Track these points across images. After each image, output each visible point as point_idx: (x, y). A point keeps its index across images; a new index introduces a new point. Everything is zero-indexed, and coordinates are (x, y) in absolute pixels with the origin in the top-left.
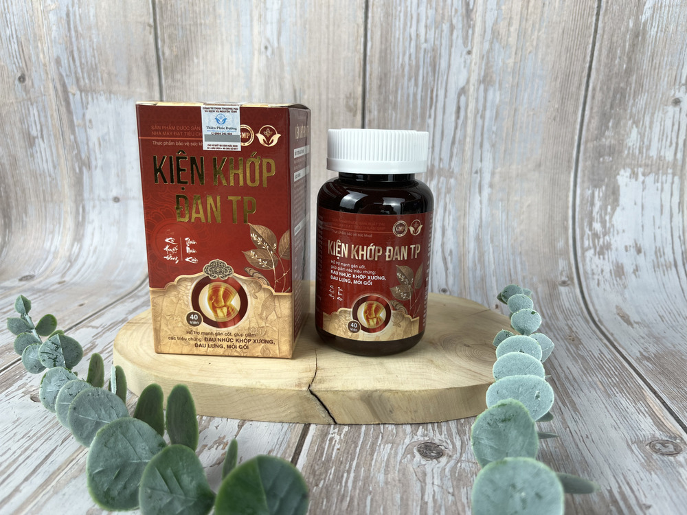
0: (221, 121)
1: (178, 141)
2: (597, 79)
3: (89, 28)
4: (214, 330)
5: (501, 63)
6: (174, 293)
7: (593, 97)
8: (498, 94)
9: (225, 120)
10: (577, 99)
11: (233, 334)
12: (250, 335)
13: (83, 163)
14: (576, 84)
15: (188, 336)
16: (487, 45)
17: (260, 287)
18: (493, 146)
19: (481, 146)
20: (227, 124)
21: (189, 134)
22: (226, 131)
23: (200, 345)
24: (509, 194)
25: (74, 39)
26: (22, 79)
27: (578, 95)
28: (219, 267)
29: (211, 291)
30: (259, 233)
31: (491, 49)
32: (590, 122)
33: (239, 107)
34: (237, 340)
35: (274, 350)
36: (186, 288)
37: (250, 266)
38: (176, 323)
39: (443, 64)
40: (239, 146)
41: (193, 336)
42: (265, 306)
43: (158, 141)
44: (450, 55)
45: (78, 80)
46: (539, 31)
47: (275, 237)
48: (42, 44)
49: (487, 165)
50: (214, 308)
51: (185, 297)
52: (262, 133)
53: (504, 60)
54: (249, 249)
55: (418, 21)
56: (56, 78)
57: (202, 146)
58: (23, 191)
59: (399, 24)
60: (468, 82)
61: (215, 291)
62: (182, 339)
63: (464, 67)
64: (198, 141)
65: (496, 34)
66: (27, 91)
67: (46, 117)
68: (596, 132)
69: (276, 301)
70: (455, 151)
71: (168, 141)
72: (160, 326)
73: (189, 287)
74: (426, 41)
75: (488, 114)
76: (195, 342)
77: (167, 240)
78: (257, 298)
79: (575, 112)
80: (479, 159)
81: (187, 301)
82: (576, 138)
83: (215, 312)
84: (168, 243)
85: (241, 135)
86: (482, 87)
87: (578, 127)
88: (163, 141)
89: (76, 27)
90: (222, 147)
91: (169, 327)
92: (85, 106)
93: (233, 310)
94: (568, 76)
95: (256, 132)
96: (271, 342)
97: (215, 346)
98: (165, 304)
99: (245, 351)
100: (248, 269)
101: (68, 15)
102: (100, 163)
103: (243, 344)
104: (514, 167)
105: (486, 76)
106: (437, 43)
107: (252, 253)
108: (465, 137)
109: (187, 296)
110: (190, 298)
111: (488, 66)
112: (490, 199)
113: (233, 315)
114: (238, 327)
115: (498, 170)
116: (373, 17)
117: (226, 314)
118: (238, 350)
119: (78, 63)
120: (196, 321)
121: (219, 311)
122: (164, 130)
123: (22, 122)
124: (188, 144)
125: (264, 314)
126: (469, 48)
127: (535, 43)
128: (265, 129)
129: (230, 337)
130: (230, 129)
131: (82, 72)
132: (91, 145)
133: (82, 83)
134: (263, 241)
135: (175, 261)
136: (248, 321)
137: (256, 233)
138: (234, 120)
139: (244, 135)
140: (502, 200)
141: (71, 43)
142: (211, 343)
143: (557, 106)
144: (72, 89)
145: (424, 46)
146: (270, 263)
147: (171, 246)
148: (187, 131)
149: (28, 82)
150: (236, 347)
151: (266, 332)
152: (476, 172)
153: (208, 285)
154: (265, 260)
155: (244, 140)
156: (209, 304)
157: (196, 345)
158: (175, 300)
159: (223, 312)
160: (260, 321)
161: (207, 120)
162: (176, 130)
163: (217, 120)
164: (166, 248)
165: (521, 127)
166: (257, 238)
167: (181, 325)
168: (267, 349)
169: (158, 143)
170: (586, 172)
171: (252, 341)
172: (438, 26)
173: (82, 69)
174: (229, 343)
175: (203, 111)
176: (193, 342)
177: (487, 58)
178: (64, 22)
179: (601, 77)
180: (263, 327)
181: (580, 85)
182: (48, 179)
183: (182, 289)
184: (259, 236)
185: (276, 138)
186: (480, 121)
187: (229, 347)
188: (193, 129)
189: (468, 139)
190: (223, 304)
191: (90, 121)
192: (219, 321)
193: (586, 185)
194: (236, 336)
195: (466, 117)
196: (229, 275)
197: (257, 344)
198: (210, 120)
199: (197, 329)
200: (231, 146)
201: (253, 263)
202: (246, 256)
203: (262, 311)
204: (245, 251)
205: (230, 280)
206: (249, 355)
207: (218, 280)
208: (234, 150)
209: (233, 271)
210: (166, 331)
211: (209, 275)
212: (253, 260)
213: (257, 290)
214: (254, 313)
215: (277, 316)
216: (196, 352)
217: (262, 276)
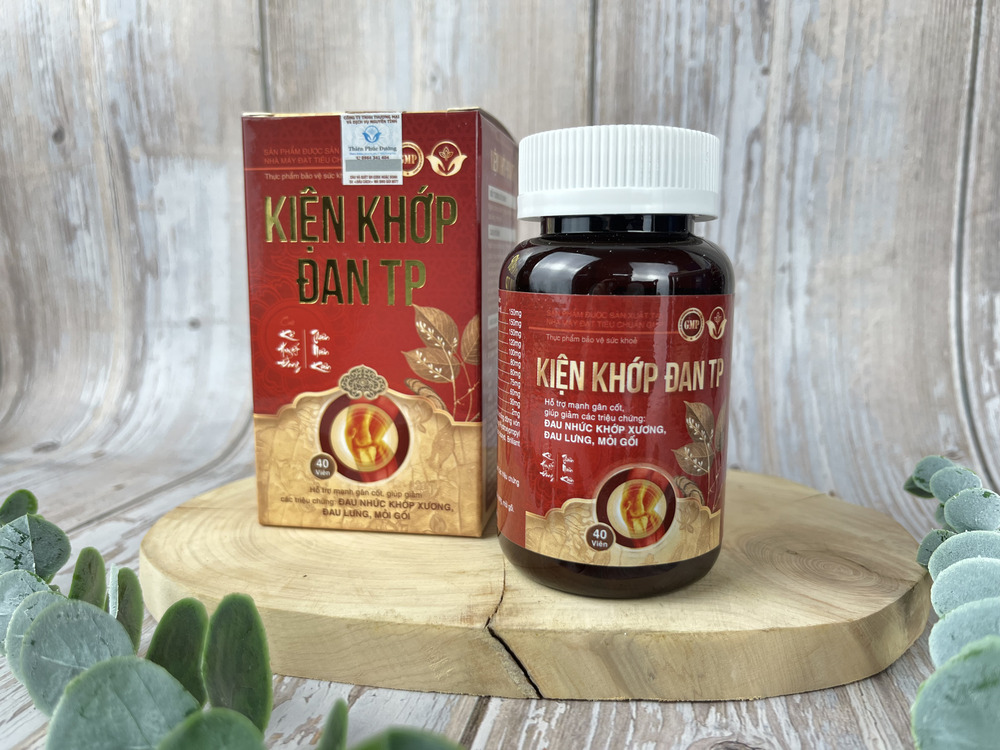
0: (372, 137)
1: (304, 172)
2: (985, 109)
3: (163, 56)
4: (355, 485)
5: (819, 88)
6: (292, 422)
7: (981, 139)
8: (816, 138)
9: (378, 135)
10: (954, 144)
11: (384, 493)
12: (413, 496)
13: (146, 267)
14: (950, 117)
15: (311, 497)
16: (795, 59)
17: (430, 411)
18: (811, 224)
19: (790, 225)
20: (383, 142)
21: (321, 160)
22: (379, 153)
23: (332, 513)
24: (840, 305)
25: (139, 75)
26: (58, 136)
27: (955, 136)
28: (364, 380)
29: (350, 419)
30: (429, 319)
31: (803, 64)
32: (977, 181)
33: (400, 114)
34: (391, 504)
35: (453, 521)
36: (311, 413)
37: (414, 376)
38: (294, 474)
39: (722, 92)
40: (398, 177)
41: (320, 496)
42: (437, 446)
43: (273, 173)
44: (733, 76)
45: (143, 138)
46: (883, 32)
47: (455, 327)
48: (91, 82)
49: (802, 257)
50: (355, 448)
51: (309, 429)
52: (436, 154)
53: (823, 80)
54: (413, 348)
55: (679, 25)
56: (111, 134)
57: (340, 180)
58: (55, 312)
59: (647, 30)
60: (764, 119)
61: (358, 419)
62: (303, 501)
63: (758, 94)
64: (334, 171)
65: (810, 40)
66: (65, 154)
67: (93, 195)
68: (989, 198)
69: (456, 432)
70: (745, 234)
71: (289, 172)
72: (268, 479)
73: (315, 413)
74: (693, 55)
75: (800, 172)
76: (324, 507)
77: (283, 335)
78: (425, 432)
79: (952, 165)
80: (786, 246)
81: (312, 437)
82: (956, 207)
83: (357, 454)
84: (284, 340)
85: (404, 158)
86: (789, 127)
87: (958, 189)
88: (281, 173)
89: (142, 56)
90: (372, 180)
91: (283, 480)
92: (152, 177)
93: (385, 452)
94: (935, 106)
95: (427, 152)
96: (448, 508)
97: (355, 514)
98: (277, 441)
99: (404, 522)
100: (410, 382)
101: (130, 37)
102: (172, 266)
103: (400, 511)
104: (848, 259)
105: (795, 108)
106: (712, 58)
107: (418, 354)
108: (761, 211)
109: (312, 428)
110: (316, 433)
111: (799, 93)
112: (809, 315)
113: (386, 461)
114: (393, 481)
115: (822, 264)
116: (605, 22)
117: (373, 459)
118: (393, 520)
119: (144, 111)
120: (326, 470)
121: (362, 453)
122: (284, 156)
123: (56, 202)
124: (319, 176)
125: (437, 459)
126: (765, 63)
127: (876, 53)
128: (441, 148)
129: (380, 499)
130: (386, 149)
131: (152, 126)
132: (161, 236)
133: (150, 141)
134: (436, 334)
135: (294, 369)
136: (409, 472)
137: (425, 320)
138: (392, 135)
139: (408, 158)
140: (829, 315)
141: (134, 81)
142: (349, 508)
143: (919, 154)
144: (135, 151)
145: (689, 64)
146: (446, 370)
147: (290, 344)
148: (318, 155)
149: (67, 140)
150: (389, 516)
151: (439, 490)
152: (783, 269)
153: (346, 409)
154: (438, 367)
155: (407, 167)
156: (347, 440)
157: (325, 512)
158: (292, 434)
160: (429, 471)
161: (350, 135)
162: (302, 155)
163: (366, 136)
164: (281, 348)
165: (858, 192)
166: (426, 329)
167: (302, 478)
168: (441, 520)
169: (273, 177)
170: (977, 265)
171: (416, 506)
172: (712, 29)
173: (151, 121)
174: (378, 509)
175: (343, 122)
176: (319, 507)
177: (796, 79)
178: (124, 47)
179: (991, 107)
180: (434, 481)
181: (957, 119)
182: (94, 293)
183: (304, 415)
184: (429, 325)
185: (459, 161)
186: (786, 184)
187: (378, 515)
188: (327, 152)
189: (768, 216)
190: (370, 441)
191: (161, 202)
192: (363, 470)
193: (978, 286)
194: (389, 497)
195: (762, 178)
196: (380, 391)
197: (424, 511)
198: (354, 137)
199: (326, 484)
200: (387, 177)
201: (418, 371)
202: (408, 359)
203: (433, 454)
204: (407, 351)
205: (382, 400)
206: (410, 530)
207: (363, 401)
208: (391, 184)
209: (387, 384)
210: (277, 487)
211: (348, 393)
212: (419, 365)
213: (425, 417)
214: (420, 457)
215: (457, 462)
216: (324, 524)
217: (433, 394)
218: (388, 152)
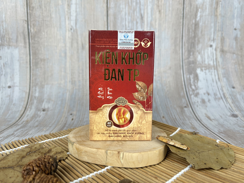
0: (126, 37)
1: (107, 45)
4: (118, 129)
6: (101, 112)
9: (128, 36)
11: (126, 130)
12: (134, 131)
15: (106, 132)
20: (129, 38)
21: (112, 42)
22: (128, 41)
23: (111, 136)
28: (122, 100)
29: (117, 111)
30: (140, 85)
33: (134, 31)
34: (128, 133)
35: (144, 137)
36: (106, 110)
38: (101, 126)
40: (133, 47)
41: (108, 132)
42: (141, 117)
43: (98, 45)
47: (146, 86)
50: (118, 119)
51: (106, 114)
52: (143, 42)
54: (135, 92)
57: (117, 48)
61: (119, 111)
62: (103, 134)
64: (115, 46)
69: (146, 115)
71: (102, 45)
72: (93, 128)
73: (108, 110)
76: (109, 135)
77: (99, 89)
78: (137, 114)
81: (107, 116)
83: (119, 120)
84: (100, 90)
85: (135, 43)
88: (100, 45)
90: (126, 48)
91: (98, 128)
93: (127, 119)
95: (141, 41)
96: (143, 133)
97: (118, 136)
98: (96, 118)
99: (131, 138)
100: (134, 101)
103: (130, 135)
107: (136, 94)
109: (107, 114)
110: (108, 115)
113: (127, 122)
114: (128, 127)
117: (123, 121)
118: (128, 137)
120: (110, 125)
121: (120, 120)
122: (101, 41)
124: (111, 47)
125: (140, 121)
128: (145, 40)
129: (125, 132)
130: (130, 40)
134: (141, 88)
135: (102, 98)
138: (132, 36)
139: (136, 43)
142: (116, 135)
146: (144, 98)
147: (101, 92)
148: (111, 41)
150: (127, 136)
151: (141, 129)
153: (116, 109)
154: (142, 97)
155: (135, 45)
156: (116, 117)
157: (109, 136)
158: (101, 116)
159: (122, 121)
160: (138, 124)
161: (120, 36)
163: (125, 36)
164: (99, 93)
167: (103, 127)
168: (141, 137)
169: (98, 46)
171: (135, 133)
174: (124, 135)
175: (119, 32)
176: (108, 135)
180: (139, 127)
183: (104, 110)
184: (140, 86)
185: (149, 44)
187: (124, 136)
188: (114, 40)
190: (123, 117)
192: (120, 124)
194: (127, 131)
196: (126, 104)
197: (137, 134)
198: (121, 37)
199: (110, 129)
200: (130, 47)
201: (136, 98)
202: (134, 95)
203: (140, 120)
204: (133, 93)
205: (126, 106)
206: (133, 140)
207: (121, 106)
208: (131, 49)
209: (128, 102)
210: (96, 130)
211: (117, 104)
212: (136, 97)
213: (138, 110)
214: (136, 121)
215: (146, 121)
216: (109, 140)
217: (140, 104)
218: (130, 41)
